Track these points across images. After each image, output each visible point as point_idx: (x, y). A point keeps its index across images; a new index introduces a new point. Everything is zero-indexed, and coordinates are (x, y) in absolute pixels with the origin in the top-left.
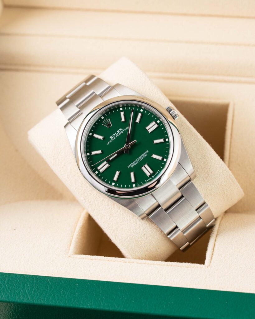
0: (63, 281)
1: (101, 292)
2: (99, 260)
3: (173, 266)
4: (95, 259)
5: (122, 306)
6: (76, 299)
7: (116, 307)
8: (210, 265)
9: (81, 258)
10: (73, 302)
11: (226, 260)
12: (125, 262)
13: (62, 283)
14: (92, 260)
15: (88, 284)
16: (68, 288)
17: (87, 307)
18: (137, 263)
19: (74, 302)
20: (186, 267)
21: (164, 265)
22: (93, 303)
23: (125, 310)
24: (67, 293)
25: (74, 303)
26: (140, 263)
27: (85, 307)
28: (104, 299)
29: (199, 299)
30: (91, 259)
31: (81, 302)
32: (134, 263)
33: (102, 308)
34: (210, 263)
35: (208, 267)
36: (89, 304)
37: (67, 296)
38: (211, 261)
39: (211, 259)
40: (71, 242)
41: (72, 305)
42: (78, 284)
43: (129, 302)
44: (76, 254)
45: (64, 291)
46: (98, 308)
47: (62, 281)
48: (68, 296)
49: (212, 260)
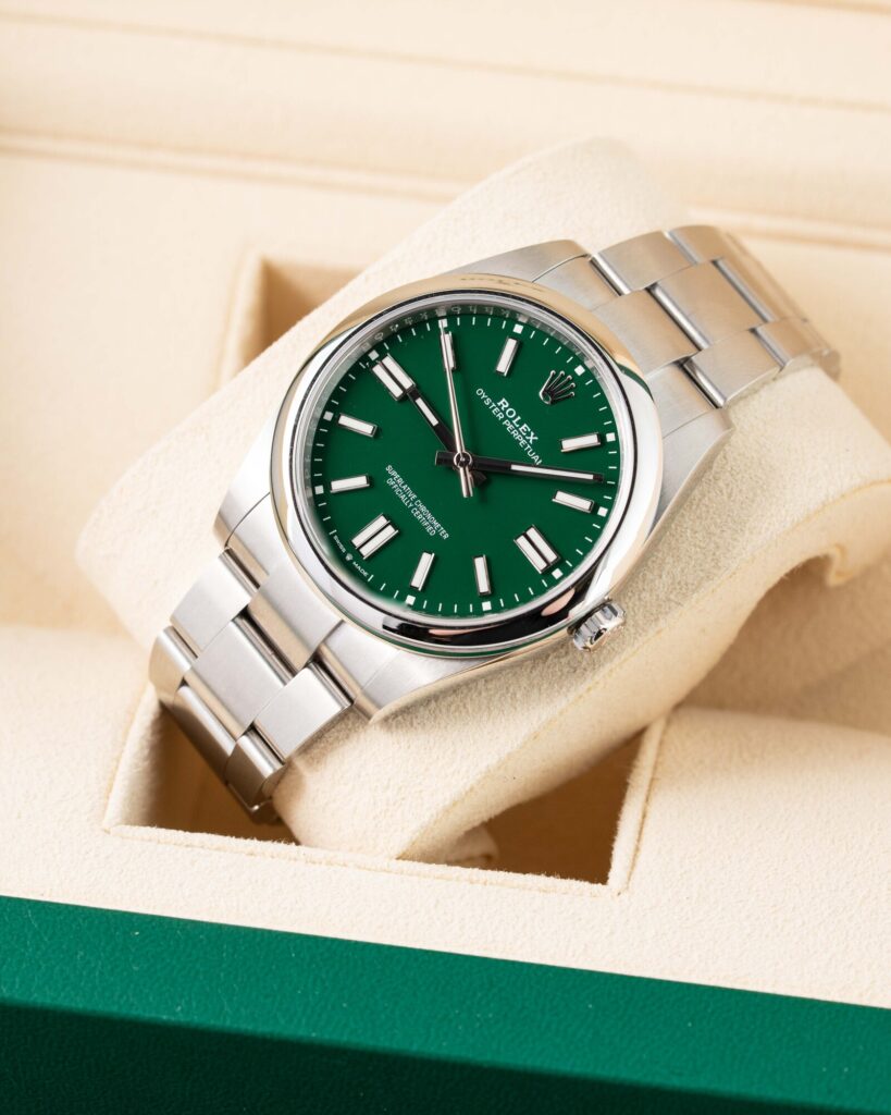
0: (84, 919)
1: (224, 966)
2: (218, 849)
3: (491, 884)
4: (202, 847)
5: (304, 1021)
6: (132, 986)
7: (282, 1022)
8: (627, 888)
9: (150, 840)
10: (121, 996)
11: (685, 872)
12: (314, 863)
13: (79, 925)
14: (189, 849)
15: (178, 932)
16: (102, 944)
17: (173, 1019)
18: (359, 867)
19: (125, 998)
20: (539, 890)
21: (458, 879)
22: (194, 1004)
23: (314, 1035)
24: (100, 963)
25: (122, 1002)
26: (369, 870)
27: (165, 1017)
28: (237, 989)
29: (590, 1006)
30: (187, 846)
31: (151, 999)
32: (345, 865)
33: (228, 1023)
34: (629, 879)
35: (619, 894)
36: (179, 1008)
37: (97, 974)
38: (631, 874)
39: (633, 865)
40: (113, 778)
41: (115, 1009)
42: (142, 932)
43: (329, 1007)
44: (129, 822)
45: (85, 954)
46: (212, 1022)
47: (81, 921)
48: (101, 973)
49: (636, 871)
